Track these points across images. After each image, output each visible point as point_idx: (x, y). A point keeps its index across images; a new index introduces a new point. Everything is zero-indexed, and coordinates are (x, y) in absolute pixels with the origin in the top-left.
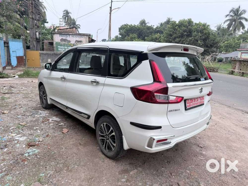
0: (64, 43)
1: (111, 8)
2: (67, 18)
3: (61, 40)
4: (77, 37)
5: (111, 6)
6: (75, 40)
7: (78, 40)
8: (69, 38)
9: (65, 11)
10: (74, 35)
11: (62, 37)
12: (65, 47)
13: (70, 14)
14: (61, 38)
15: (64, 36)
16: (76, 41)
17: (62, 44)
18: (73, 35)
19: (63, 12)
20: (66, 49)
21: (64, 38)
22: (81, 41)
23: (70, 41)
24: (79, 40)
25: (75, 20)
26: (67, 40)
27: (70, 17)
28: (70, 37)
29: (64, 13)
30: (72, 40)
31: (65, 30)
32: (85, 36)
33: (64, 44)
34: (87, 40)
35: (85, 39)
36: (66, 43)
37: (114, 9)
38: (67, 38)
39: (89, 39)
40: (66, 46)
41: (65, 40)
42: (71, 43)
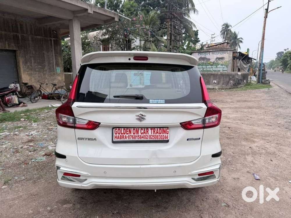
0: (203, 61)
1: (267, 10)
2: (226, 32)
3: (199, 59)
4: (218, 54)
5: (267, 8)
6: (215, 58)
7: (219, 57)
8: (208, 56)
9: (224, 25)
10: (215, 51)
11: (201, 56)
12: (203, 67)
13: (230, 28)
14: (199, 56)
15: (203, 54)
16: (217, 58)
17: (201, 63)
18: (213, 52)
19: (222, 26)
20: (204, 68)
21: (203, 56)
22: (222, 58)
23: (209, 59)
24: (221, 57)
25: (236, 34)
26: (206, 58)
27: (231, 31)
28: (209, 54)
29: (223, 28)
30: (211, 58)
31: (214, 47)
32: (229, 51)
33: (202, 63)
34: (230, 56)
35: (228, 54)
36: (205, 62)
37: (271, 11)
38: (206, 55)
39: (233, 54)
40: (205, 66)
41: (203, 59)
42: (210, 61)
